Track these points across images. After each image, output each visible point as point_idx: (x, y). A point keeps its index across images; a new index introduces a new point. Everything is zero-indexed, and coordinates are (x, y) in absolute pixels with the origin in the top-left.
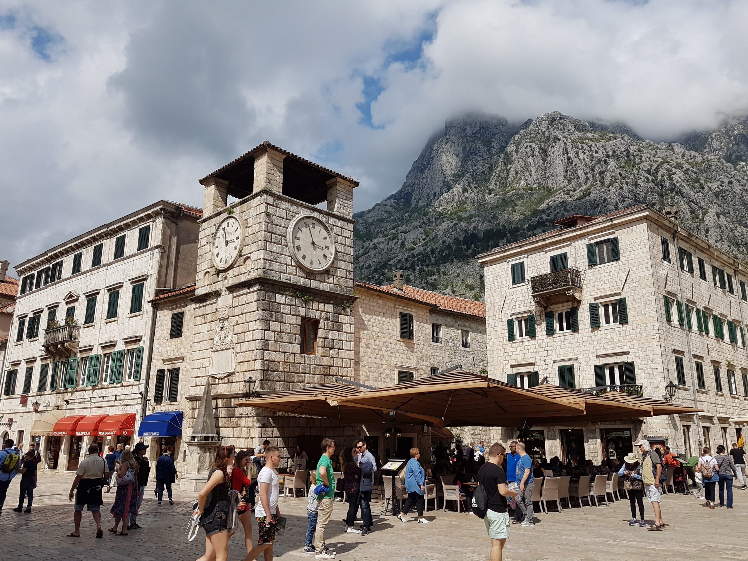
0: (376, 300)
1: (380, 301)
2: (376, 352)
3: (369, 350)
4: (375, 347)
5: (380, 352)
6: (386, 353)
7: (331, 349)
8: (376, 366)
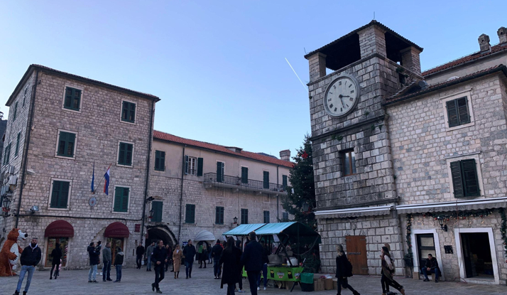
0: (414, 105)
1: (419, 103)
2: (421, 152)
3: (412, 154)
4: (419, 148)
5: (426, 151)
6: (433, 150)
7: (365, 166)
8: (421, 166)
